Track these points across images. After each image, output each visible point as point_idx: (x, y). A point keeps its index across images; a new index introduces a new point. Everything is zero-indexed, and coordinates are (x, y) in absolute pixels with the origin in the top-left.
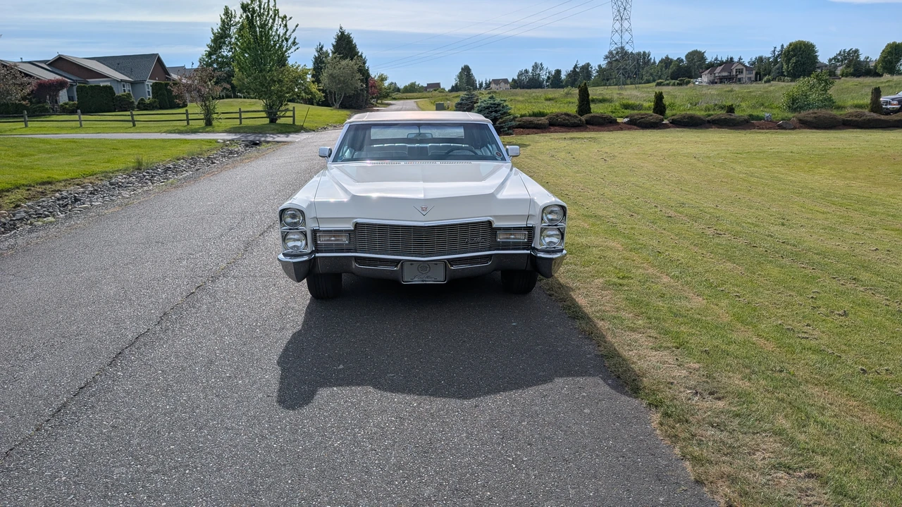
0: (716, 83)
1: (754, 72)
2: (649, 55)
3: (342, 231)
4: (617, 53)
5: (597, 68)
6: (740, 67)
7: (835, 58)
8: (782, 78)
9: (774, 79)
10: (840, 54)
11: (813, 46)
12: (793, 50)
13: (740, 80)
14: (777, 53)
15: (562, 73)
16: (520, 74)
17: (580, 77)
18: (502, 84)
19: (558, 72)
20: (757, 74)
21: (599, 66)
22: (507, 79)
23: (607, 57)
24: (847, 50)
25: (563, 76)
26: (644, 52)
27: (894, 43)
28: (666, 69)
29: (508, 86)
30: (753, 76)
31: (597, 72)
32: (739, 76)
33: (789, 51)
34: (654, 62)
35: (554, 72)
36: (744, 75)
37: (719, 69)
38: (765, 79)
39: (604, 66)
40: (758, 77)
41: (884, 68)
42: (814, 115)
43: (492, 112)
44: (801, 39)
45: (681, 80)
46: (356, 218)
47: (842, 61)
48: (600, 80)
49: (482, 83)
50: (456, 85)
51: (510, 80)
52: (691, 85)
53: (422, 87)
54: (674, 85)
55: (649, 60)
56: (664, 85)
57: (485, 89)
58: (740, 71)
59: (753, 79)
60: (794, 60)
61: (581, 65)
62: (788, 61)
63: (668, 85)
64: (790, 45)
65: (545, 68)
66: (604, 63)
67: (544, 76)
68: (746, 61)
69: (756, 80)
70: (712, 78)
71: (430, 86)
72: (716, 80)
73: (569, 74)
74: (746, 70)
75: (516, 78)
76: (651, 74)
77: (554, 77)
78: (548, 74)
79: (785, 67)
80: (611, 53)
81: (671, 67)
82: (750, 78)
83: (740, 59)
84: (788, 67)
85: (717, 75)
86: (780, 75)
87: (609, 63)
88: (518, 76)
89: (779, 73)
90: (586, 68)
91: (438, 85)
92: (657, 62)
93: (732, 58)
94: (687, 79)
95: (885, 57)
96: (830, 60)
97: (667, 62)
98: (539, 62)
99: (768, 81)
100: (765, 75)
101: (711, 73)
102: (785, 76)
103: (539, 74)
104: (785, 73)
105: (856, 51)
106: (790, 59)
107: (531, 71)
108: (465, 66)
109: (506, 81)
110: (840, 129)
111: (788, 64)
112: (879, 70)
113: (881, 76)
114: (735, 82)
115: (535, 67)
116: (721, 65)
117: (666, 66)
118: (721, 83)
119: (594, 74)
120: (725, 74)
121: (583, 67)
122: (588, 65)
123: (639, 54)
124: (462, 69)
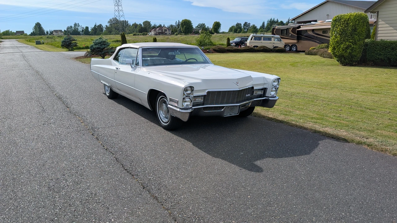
0: (157, 35)
1: (171, 31)
2: (128, 22)
3: (200, 96)
4: (114, 20)
5: (105, 27)
6: (165, 29)
7: (197, 27)
8: (181, 33)
9: (178, 34)
10: (199, 25)
11: (191, 22)
12: (184, 23)
13: (166, 34)
14: (177, 24)
15: (89, 28)
16: (68, 28)
17: (98, 30)
18: (59, 33)
19: (87, 28)
20: (172, 32)
21: (106, 26)
22: (61, 30)
23: (109, 22)
24: (201, 24)
25: (90, 30)
26: (125, 21)
27: (216, 22)
28: (135, 28)
29: (63, 34)
30: (171, 32)
31: (106, 28)
32: (166, 32)
33: (182, 23)
34: (130, 25)
35: (85, 28)
36: (167, 32)
37: (158, 29)
38: (176, 33)
39: (108, 26)
40: (173, 33)
41: (214, 31)
42: (218, 48)
43: (102, 45)
44: (186, 19)
45: (143, 33)
46: (207, 89)
47: (200, 28)
48: (107, 32)
49: (48, 31)
50: (34, 32)
51: (63, 31)
52: (148, 35)
53: (13, 33)
54: (141, 35)
55: (128, 24)
56: (137, 35)
57: (50, 34)
58: (166, 30)
59: (171, 34)
60: (185, 27)
61: (97, 25)
62: (183, 27)
63: (138, 35)
64: (183, 20)
65: (80, 25)
66: (108, 25)
67: (80, 29)
68: (166, 26)
69: (172, 34)
70: (155, 33)
71: (18, 32)
72: (157, 34)
73: (92, 29)
74: (168, 30)
75: (66, 30)
76: (130, 30)
77: (85, 30)
78: (82, 29)
79: (182, 29)
80: (111, 20)
81: (137, 27)
82: (170, 33)
83: (164, 25)
84: (183, 29)
85: (157, 31)
86: (180, 33)
87: (111, 24)
88: (67, 29)
89: (180, 31)
90: (100, 26)
91: (23, 32)
92: (131, 25)
93: (161, 25)
94: (146, 33)
95: (214, 27)
96: (196, 27)
97: (135, 25)
98: (77, 23)
99: (177, 35)
100: (175, 32)
101: (155, 30)
102: (182, 33)
103: (78, 29)
104: (182, 32)
105: (204, 24)
106: (183, 26)
107: (73, 27)
108: (37, 23)
109: (61, 31)
110: (227, 53)
111: (183, 28)
112: (213, 31)
113: (213, 34)
114: (164, 35)
115: (75, 25)
116: (158, 28)
117: (135, 27)
118: (159, 35)
119: (104, 29)
120: (160, 31)
121: (98, 26)
122: (101, 25)
123: (123, 21)
124: (36, 24)
